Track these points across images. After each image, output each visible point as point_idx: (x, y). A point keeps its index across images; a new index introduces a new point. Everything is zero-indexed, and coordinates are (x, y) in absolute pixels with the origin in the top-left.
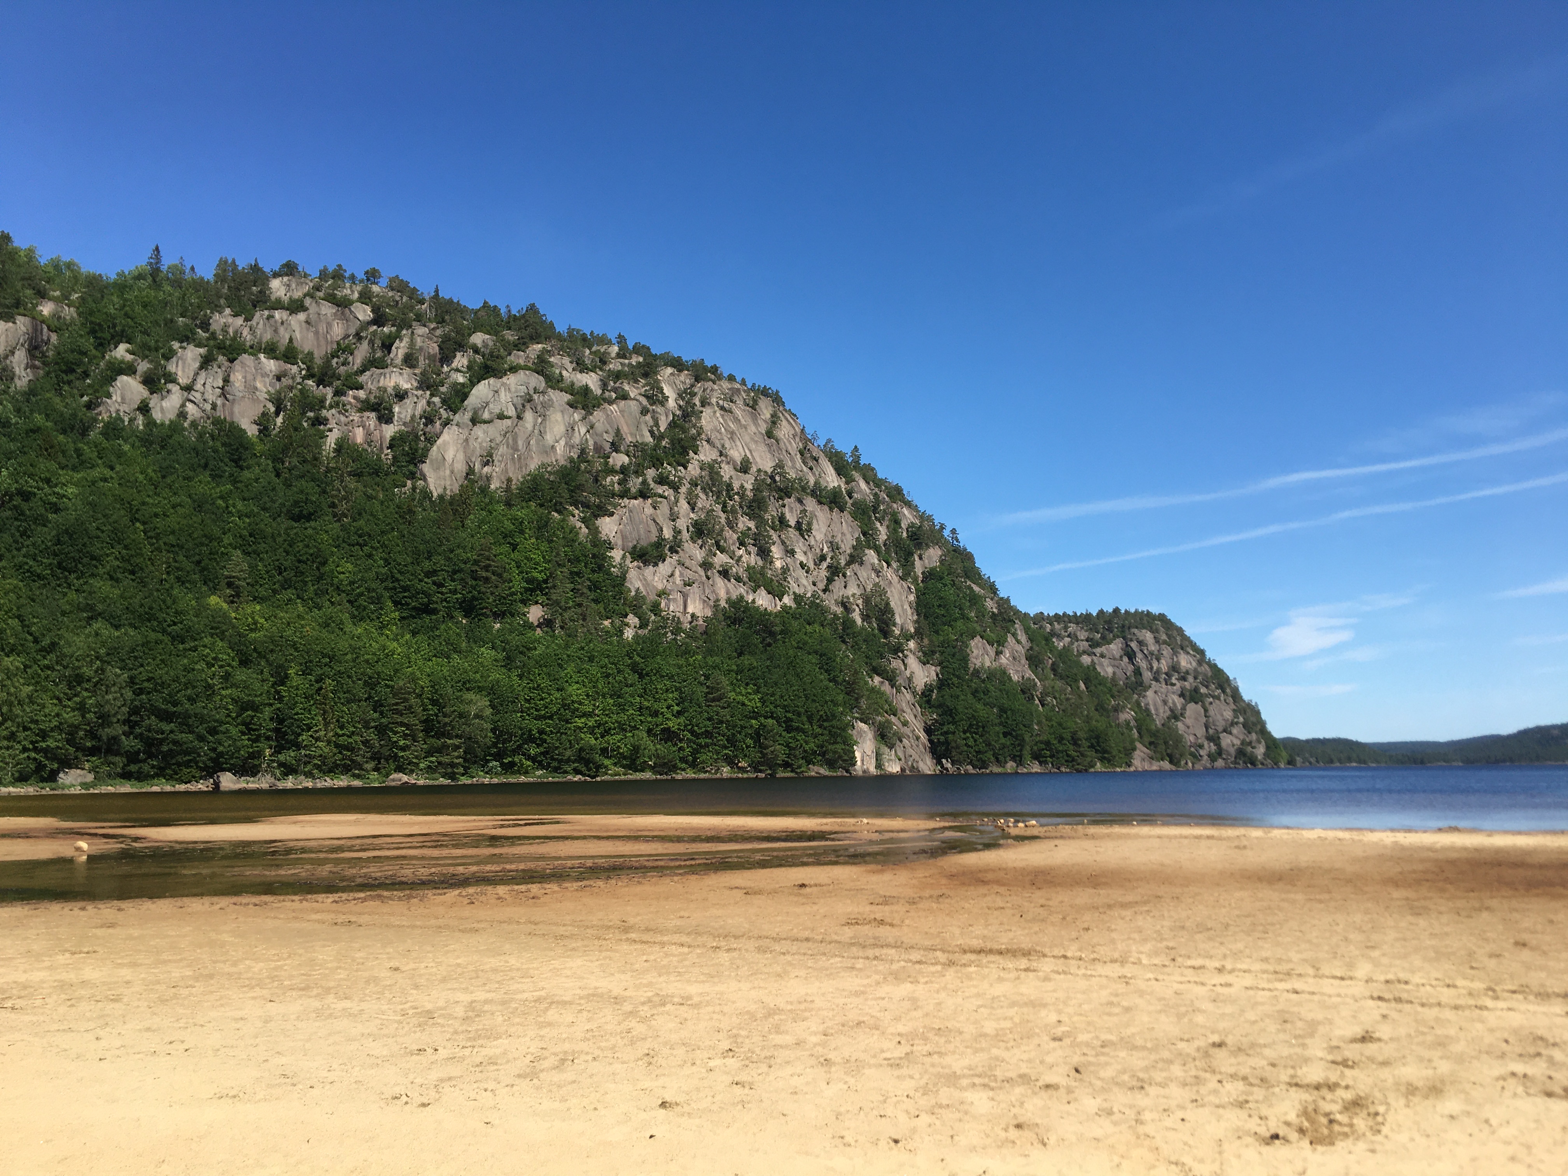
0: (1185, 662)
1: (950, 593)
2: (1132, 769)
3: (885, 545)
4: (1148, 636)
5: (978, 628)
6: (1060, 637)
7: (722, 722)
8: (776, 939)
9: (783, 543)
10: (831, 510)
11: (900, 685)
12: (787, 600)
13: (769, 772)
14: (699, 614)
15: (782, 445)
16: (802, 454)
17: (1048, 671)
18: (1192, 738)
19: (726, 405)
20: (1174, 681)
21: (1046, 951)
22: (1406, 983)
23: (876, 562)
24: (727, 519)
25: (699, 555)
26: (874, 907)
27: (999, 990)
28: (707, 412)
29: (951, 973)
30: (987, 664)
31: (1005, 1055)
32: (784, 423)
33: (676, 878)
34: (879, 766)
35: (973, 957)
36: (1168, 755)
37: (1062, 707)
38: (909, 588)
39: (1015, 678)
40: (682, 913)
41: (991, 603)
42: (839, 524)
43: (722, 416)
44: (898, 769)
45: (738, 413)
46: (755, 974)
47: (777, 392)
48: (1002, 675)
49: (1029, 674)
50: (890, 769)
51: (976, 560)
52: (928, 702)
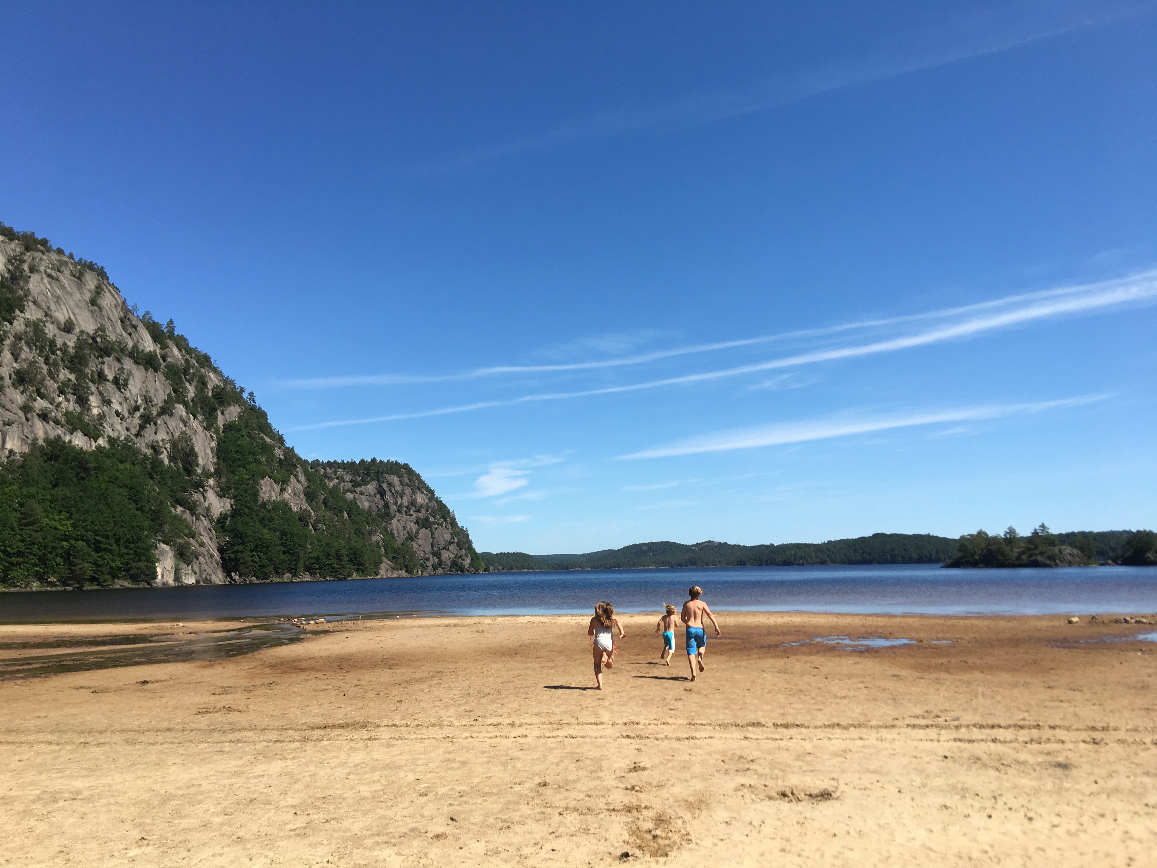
0: (420, 499)
1: (245, 441)
2: (379, 577)
3: (193, 401)
4: (395, 480)
5: (268, 470)
6: (331, 479)
7: (34, 544)
8: (140, 731)
9: (101, 394)
10: (146, 369)
11: (200, 514)
12: (101, 442)
13: (77, 585)
14: (16, 450)
15: (104, 313)
16: (122, 321)
17: (321, 504)
18: (422, 554)
19: (54, 274)
20: (412, 512)
21: (378, 722)
22: (638, 724)
23: (184, 414)
24: (49, 370)
25: (20, 399)
26: (217, 697)
27: (357, 757)
28: (34, 278)
29: (309, 746)
30: (274, 498)
31: (390, 813)
32: (108, 294)
33: (19, 682)
34: (177, 578)
35: (322, 732)
36: (405, 566)
37: (330, 532)
38: (212, 437)
39: (295, 509)
40: (38, 714)
41: (279, 451)
42: (152, 382)
43: (50, 283)
44: (194, 581)
45: (65, 282)
46: (134, 764)
47: (102, 268)
48: (285, 506)
49: (306, 506)
50: (186, 582)
51: (269, 417)
52: (223, 527)
